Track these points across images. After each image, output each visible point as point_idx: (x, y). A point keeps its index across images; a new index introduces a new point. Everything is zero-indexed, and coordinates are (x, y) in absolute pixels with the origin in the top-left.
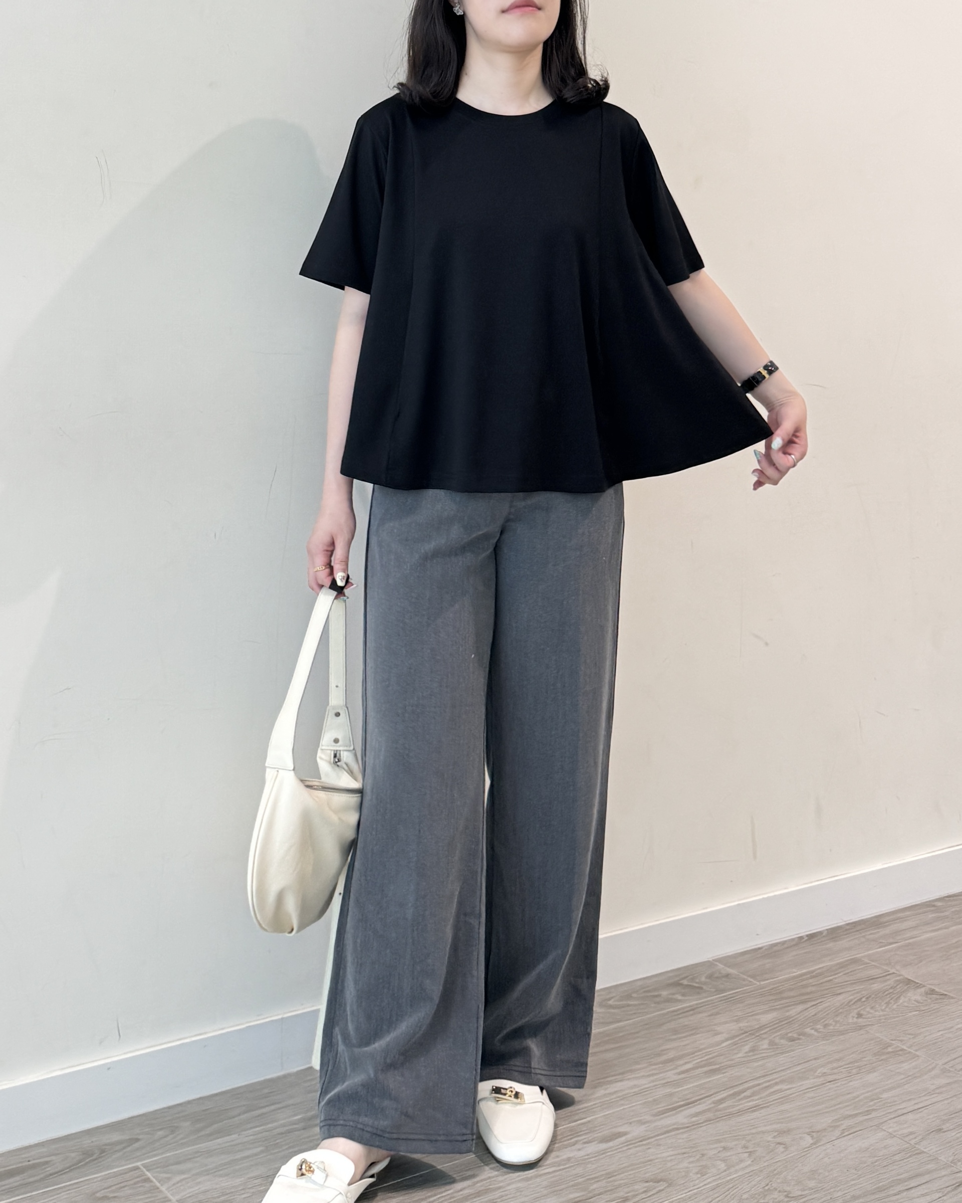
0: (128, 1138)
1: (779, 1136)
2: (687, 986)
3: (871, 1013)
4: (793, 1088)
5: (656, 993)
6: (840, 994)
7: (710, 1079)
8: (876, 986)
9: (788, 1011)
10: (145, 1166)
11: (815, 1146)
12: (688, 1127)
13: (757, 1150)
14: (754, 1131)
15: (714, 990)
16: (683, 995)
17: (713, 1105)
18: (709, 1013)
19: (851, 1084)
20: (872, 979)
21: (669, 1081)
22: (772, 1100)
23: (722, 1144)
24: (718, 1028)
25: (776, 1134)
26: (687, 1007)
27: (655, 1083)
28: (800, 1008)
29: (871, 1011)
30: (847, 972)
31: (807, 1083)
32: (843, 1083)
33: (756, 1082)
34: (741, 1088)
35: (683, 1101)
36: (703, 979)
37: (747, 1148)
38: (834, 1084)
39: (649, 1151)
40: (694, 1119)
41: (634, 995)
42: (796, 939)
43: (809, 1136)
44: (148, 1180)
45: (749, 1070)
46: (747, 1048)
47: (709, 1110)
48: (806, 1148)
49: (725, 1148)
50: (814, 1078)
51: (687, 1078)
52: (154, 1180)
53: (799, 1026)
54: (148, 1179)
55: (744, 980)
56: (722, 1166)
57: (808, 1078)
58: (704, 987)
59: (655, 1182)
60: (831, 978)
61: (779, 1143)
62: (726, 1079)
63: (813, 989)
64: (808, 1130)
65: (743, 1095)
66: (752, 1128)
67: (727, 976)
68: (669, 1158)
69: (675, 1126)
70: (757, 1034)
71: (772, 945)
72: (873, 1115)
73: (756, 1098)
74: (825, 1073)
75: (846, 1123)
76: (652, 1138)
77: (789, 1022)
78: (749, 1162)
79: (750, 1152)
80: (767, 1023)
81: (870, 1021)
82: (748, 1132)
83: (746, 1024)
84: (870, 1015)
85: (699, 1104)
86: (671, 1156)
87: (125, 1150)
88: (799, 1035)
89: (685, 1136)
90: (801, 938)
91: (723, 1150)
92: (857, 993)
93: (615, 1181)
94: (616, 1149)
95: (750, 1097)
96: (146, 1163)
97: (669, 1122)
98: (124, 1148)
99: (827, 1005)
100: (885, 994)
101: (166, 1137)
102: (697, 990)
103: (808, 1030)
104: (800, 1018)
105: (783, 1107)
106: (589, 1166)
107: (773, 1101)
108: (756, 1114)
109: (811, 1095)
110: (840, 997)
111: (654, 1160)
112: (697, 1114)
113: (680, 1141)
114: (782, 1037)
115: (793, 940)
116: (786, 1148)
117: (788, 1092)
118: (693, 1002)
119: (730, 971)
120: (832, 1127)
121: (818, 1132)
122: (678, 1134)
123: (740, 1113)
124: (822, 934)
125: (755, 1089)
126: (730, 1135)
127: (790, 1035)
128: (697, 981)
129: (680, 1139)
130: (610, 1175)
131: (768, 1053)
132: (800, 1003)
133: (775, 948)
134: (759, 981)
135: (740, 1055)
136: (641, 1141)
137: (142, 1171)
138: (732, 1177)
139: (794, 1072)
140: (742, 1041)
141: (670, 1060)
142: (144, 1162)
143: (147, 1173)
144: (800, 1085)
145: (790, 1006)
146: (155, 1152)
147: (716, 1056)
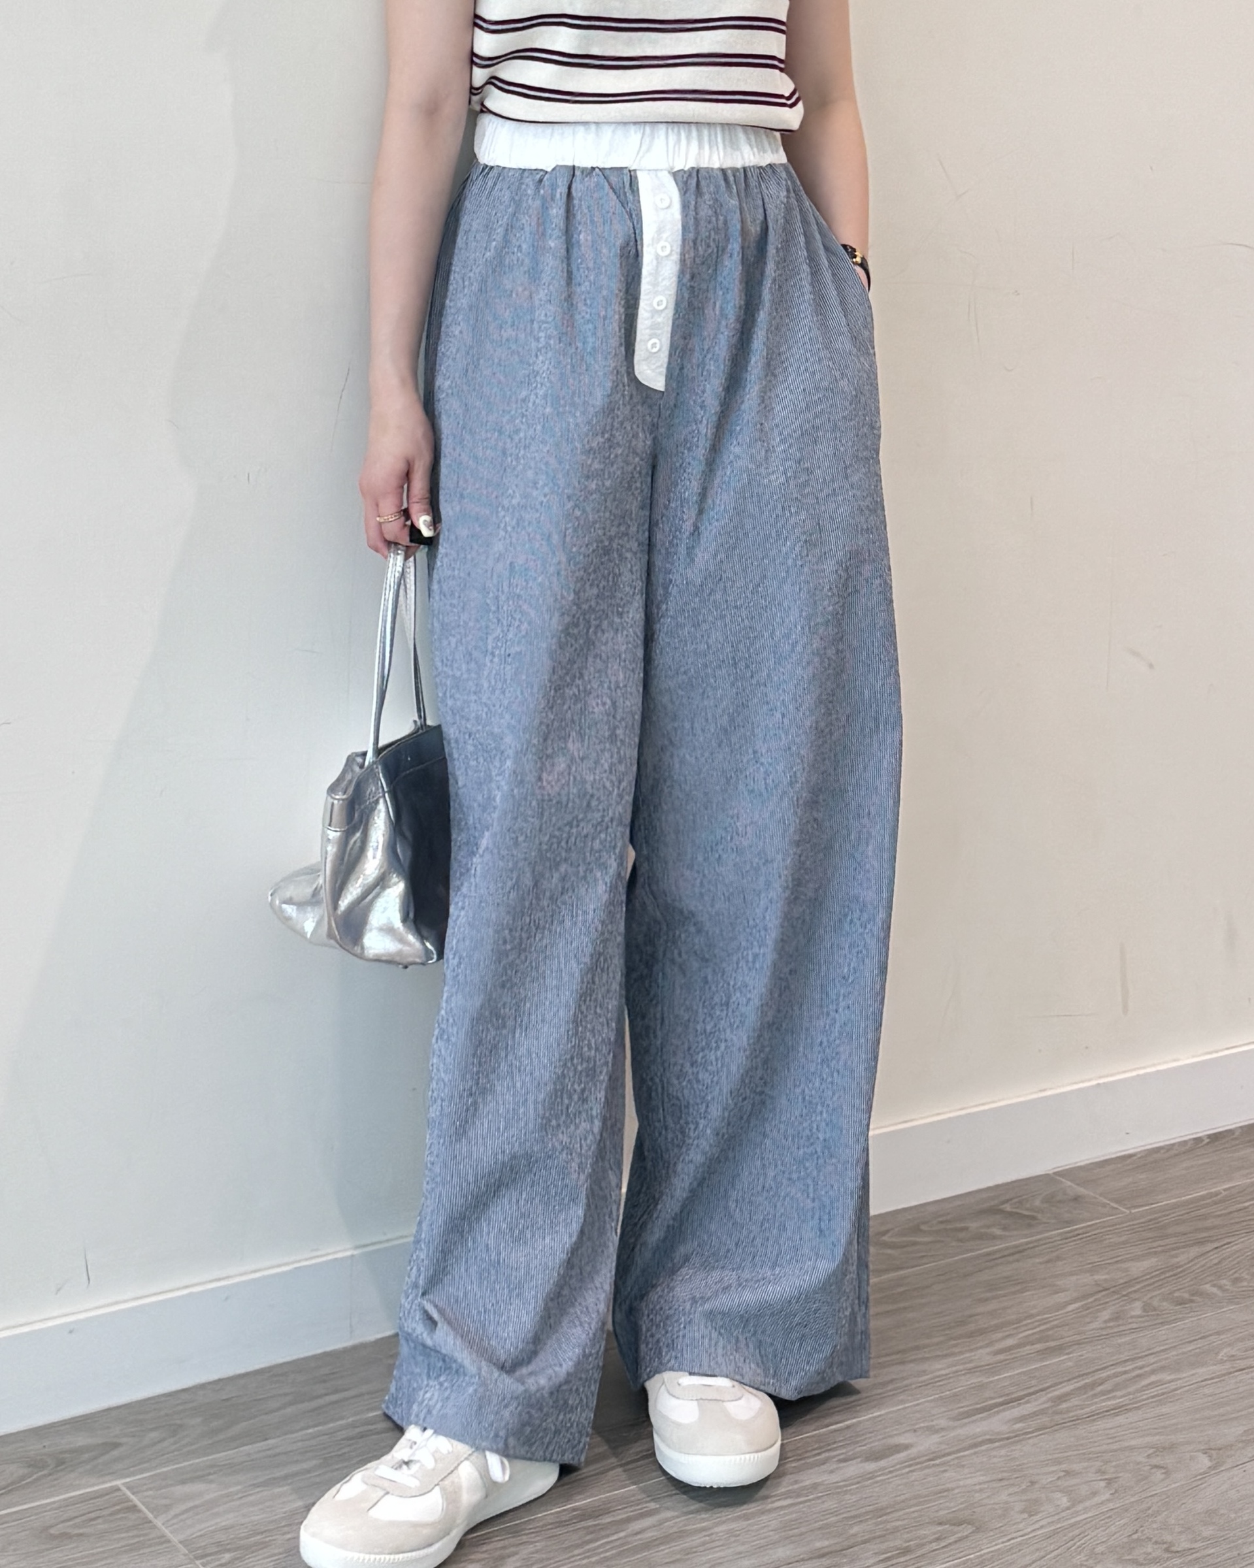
0: (100, 1441)
2: (1011, 1214)
4: (1180, 1379)
5: (959, 1225)
7: (1046, 1363)
9: (1176, 1256)
10: (129, 1487)
12: (1008, 1438)
14: (1115, 1446)
15: (1053, 1221)
16: (1005, 1228)
17: (1048, 1405)
18: (1046, 1258)
23: (1064, 1467)
24: (1060, 1283)
25: (1151, 1451)
26: (1007, 1248)
27: (954, 1369)
28: (1194, 1251)
33: (1120, 1369)
34: (1097, 1376)
35: (1001, 1396)
36: (1037, 1203)
37: (1104, 1473)
38: (1247, 1373)
39: (947, 1475)
40: (1017, 1427)
41: (923, 1227)
43: (1205, 1455)
44: (134, 1508)
45: (1108, 1350)
46: (1106, 1315)
47: (1042, 1412)
49: (1068, 1473)
50: (1215, 1365)
52: (144, 1509)
53: (1192, 1280)
54: (135, 1506)
55: (1104, 1205)
56: (1064, 1501)
57: (1204, 1365)
58: (1039, 1216)
59: (954, 1525)
61: (1156, 1467)
62: (1070, 1364)
63: (1217, 1222)
67: (1077, 1199)
68: (977, 1488)
70: (1124, 1293)
73: (1119, 1393)
76: (949, 1454)
77: (1176, 1274)
78: (1107, 1496)
79: (1110, 1480)
80: (1143, 1272)
82: (1105, 1447)
83: (1107, 1277)
85: (1028, 1402)
86: (980, 1484)
87: (97, 1461)
88: (1193, 1295)
90: (1198, 1140)
93: (887, 1522)
94: (891, 1472)
95: (1110, 1392)
96: (132, 1482)
98: (95, 1458)
101: (163, 1440)
102: (1029, 1221)
103: (1208, 1288)
105: (1164, 1410)
106: (848, 1497)
107: (1148, 1399)
108: (1121, 1419)
111: (953, 1489)
112: (1022, 1419)
113: (995, 1460)
114: (1165, 1300)
115: (1185, 1142)
116: (1167, 1473)
118: (1019, 1239)
119: (1082, 1191)
121: (1219, 1449)
123: (1094, 1417)
126: (1075, 1453)
127: (1176, 1294)
128: (1028, 1206)
130: (880, 1512)
133: (1156, 1156)
134: (1129, 1208)
135: (1095, 1326)
137: (124, 1494)
138: (1078, 1519)
139: (1184, 1353)
140: (1097, 1303)
141: (982, 1332)
142: (128, 1480)
143: (132, 1497)
144: (1193, 1375)
145: (1178, 1248)
146: (145, 1465)
147: (1057, 1326)
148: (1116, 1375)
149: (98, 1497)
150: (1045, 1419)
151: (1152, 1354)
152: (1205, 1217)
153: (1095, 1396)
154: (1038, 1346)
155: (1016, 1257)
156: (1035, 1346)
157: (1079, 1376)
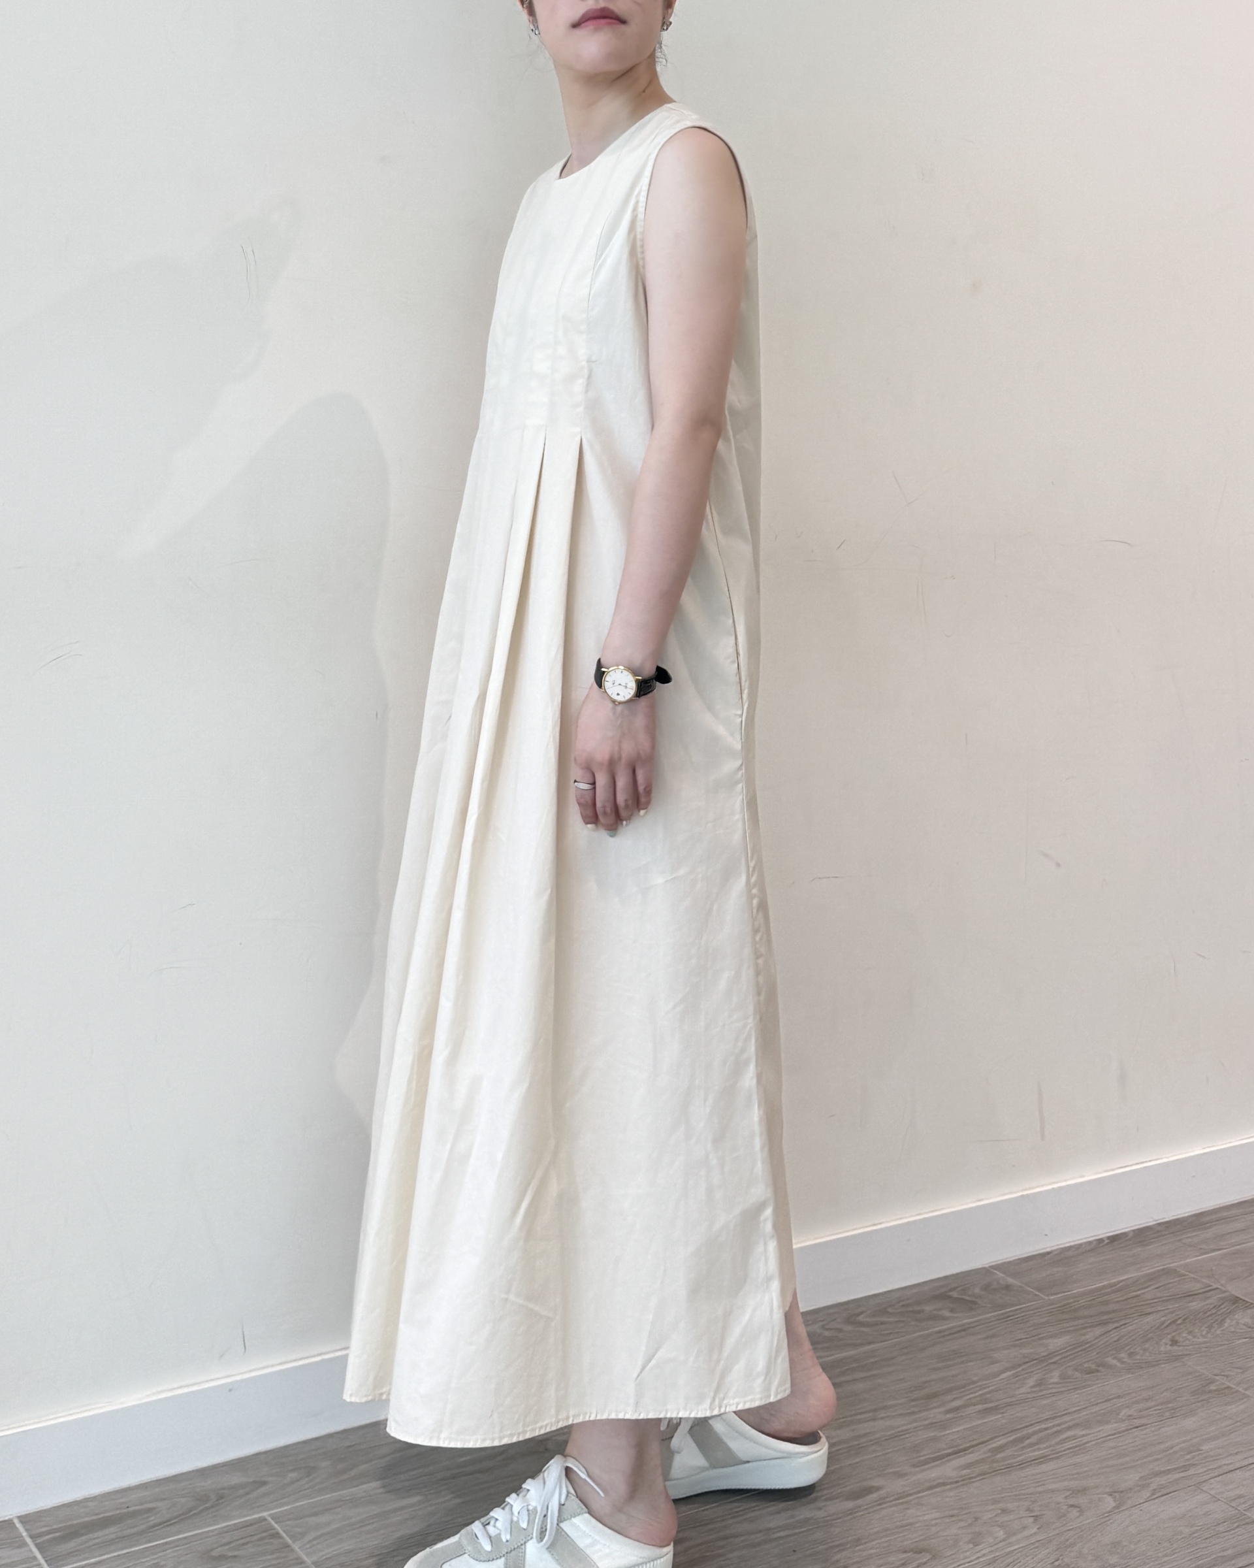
0: (251, 1480)
1: (1073, 1497)
2: (957, 1300)
3: (1187, 1339)
4: (1089, 1434)
5: (917, 1308)
6: (1149, 1314)
7: (985, 1421)
8: (1195, 1305)
9: (1083, 1335)
10: (273, 1517)
11: (1116, 1511)
12: (957, 1482)
13: (1044, 1515)
14: (1040, 1489)
15: (989, 1305)
16: (952, 1311)
17: (989, 1454)
18: (983, 1335)
19: (1163, 1430)
20: (1191, 1295)
21: (934, 1421)
22: (1063, 1449)
23: (1001, 1505)
24: (996, 1356)
25: (1068, 1494)
26: (955, 1327)
27: (913, 1425)
28: (1098, 1331)
29: (1190, 1337)
30: (1159, 1284)
31: (1108, 1428)
32: (1153, 1429)
34: (1025, 1432)
35: (951, 1448)
36: (977, 1291)
37: (1032, 1511)
38: (1142, 1430)
39: (909, 1512)
40: (964, 1472)
41: (890, 1310)
42: (1094, 1243)
43: (1110, 1497)
44: (276, 1535)
45: (1033, 1410)
46: (1031, 1382)
47: (982, 1461)
48: (1107, 1513)
50: (1116, 1423)
51: (954, 1418)
52: (284, 1535)
53: (1097, 1354)
54: (278, 1533)
55: (1029, 1293)
56: (1001, 1534)
57: (1107, 1423)
58: (979, 1301)
59: (916, 1553)
60: (1139, 1292)
61: (1072, 1506)
62: (1004, 1421)
63: (1115, 1307)
64: (1108, 1490)
65: (1028, 1441)
66: (1037, 1485)
67: (1008, 1287)
68: (934, 1522)
69: (941, 1481)
70: (1045, 1364)
71: (1062, 1248)
72: (1191, 1472)
73: (1043, 1446)
74: (1130, 1416)
75: (1157, 1481)
76: (911, 1495)
77: (1085, 1349)
78: (1035, 1530)
79: (1036, 1516)
80: (1058, 1349)
81: (1187, 1350)
82: (1031, 1490)
83: (1032, 1351)
84: (1187, 1342)
85: (972, 1453)
86: (936, 1519)
87: (248, 1496)
88: (1098, 1366)
89: (952, 1494)
90: (1100, 1241)
91: (1001, 1513)
92: (1172, 1312)
93: (864, 1550)
94: (867, 1509)
95: (1036, 1444)
96: (276, 1513)
97: (933, 1475)
98: (248, 1493)
99: (1130, 1328)
100: (1207, 1315)
101: (299, 1480)
102: (970, 1305)
103: (1110, 1360)
104: (1100, 1344)
105: (1077, 1459)
107: (1065, 1451)
108: (1043, 1467)
109: (1112, 1444)
110: (1150, 1318)
112: (969, 1466)
113: (948, 1500)
114: (1076, 1370)
115: (1090, 1243)
116: (1081, 1512)
117: (1085, 1439)
118: (964, 1319)
119: (1011, 1281)
120: (1140, 1486)
121: (1122, 1492)
122: (944, 1491)
123: (1022, 1465)
124: (1127, 1236)
125: (1041, 1435)
126: (1010, 1494)
127: (1086, 1365)
128: (970, 1293)
129: (947, 1497)
131: (1059, 1388)
132: (1099, 1324)
133: (1070, 1253)
134: (1048, 1295)
135: (1023, 1390)
136: (898, 1499)
137: (269, 1524)
138: (1011, 1549)
139: (1092, 1413)
140: (1025, 1372)
141: (935, 1395)
142: (272, 1512)
143: (276, 1526)
144: (1100, 1431)
145: (1086, 1328)
146: (286, 1500)
147: (993, 1391)
148: (1040, 1431)
149: (248, 1526)
150: (986, 1467)
151: (1066, 1414)
152: (1106, 1303)
153: (1024, 1448)
154: (980, 1407)
155: (963, 1333)
156: (976, 1407)
157: (1012, 1431)
